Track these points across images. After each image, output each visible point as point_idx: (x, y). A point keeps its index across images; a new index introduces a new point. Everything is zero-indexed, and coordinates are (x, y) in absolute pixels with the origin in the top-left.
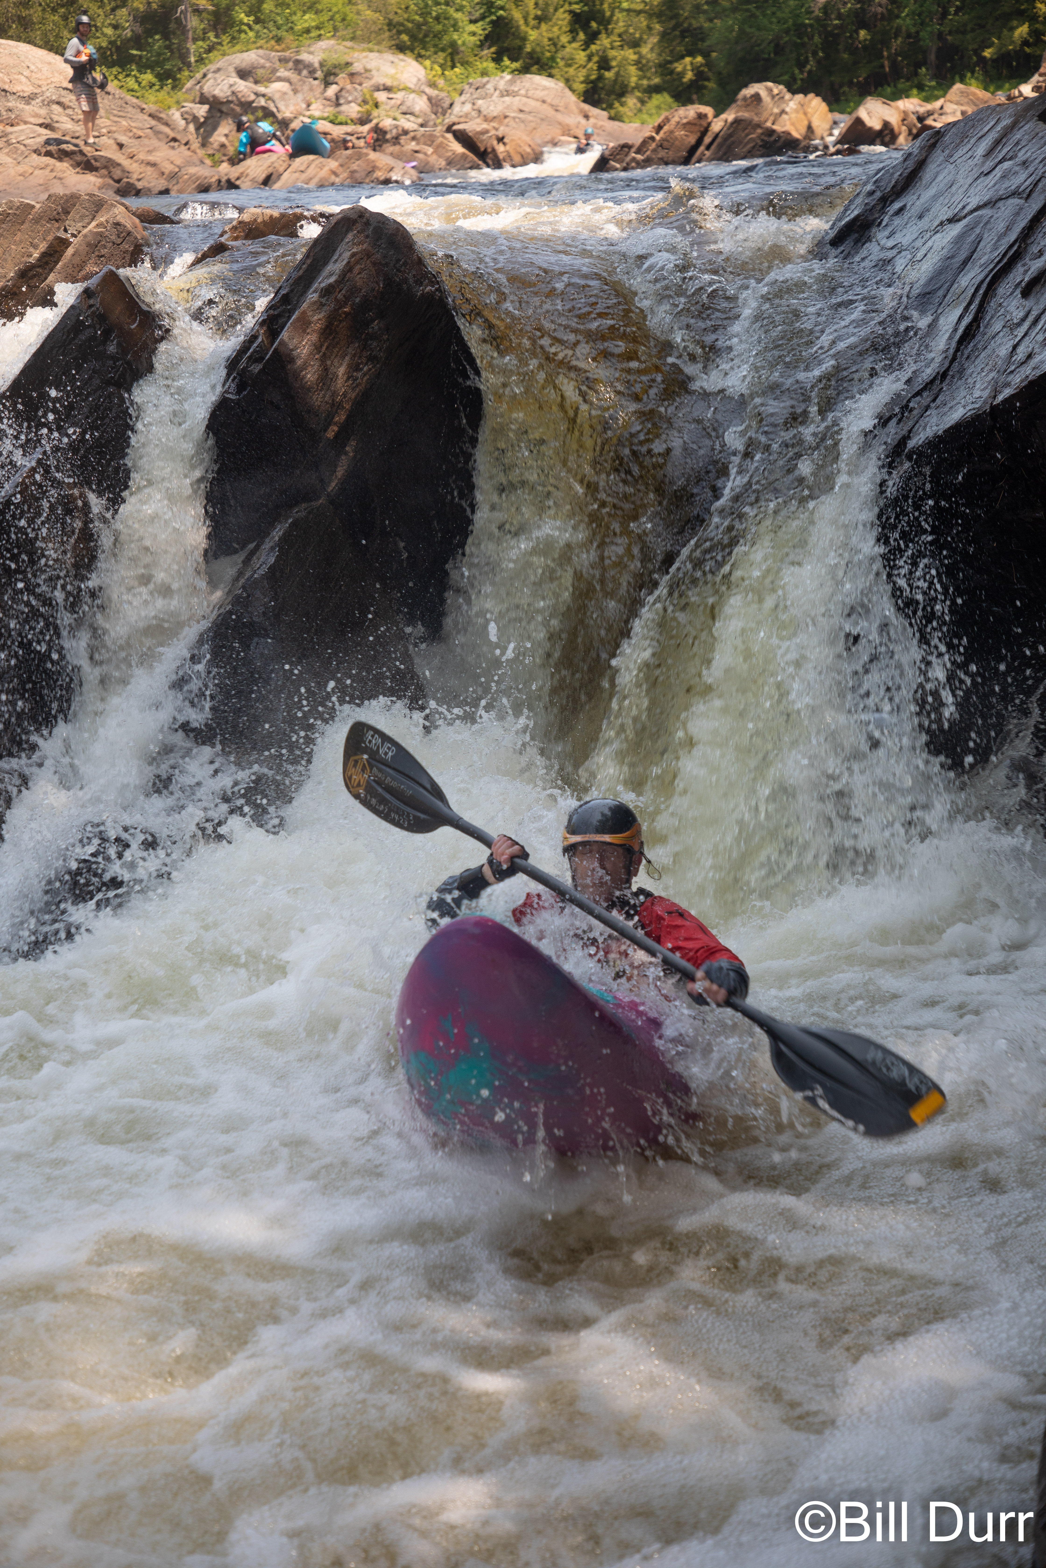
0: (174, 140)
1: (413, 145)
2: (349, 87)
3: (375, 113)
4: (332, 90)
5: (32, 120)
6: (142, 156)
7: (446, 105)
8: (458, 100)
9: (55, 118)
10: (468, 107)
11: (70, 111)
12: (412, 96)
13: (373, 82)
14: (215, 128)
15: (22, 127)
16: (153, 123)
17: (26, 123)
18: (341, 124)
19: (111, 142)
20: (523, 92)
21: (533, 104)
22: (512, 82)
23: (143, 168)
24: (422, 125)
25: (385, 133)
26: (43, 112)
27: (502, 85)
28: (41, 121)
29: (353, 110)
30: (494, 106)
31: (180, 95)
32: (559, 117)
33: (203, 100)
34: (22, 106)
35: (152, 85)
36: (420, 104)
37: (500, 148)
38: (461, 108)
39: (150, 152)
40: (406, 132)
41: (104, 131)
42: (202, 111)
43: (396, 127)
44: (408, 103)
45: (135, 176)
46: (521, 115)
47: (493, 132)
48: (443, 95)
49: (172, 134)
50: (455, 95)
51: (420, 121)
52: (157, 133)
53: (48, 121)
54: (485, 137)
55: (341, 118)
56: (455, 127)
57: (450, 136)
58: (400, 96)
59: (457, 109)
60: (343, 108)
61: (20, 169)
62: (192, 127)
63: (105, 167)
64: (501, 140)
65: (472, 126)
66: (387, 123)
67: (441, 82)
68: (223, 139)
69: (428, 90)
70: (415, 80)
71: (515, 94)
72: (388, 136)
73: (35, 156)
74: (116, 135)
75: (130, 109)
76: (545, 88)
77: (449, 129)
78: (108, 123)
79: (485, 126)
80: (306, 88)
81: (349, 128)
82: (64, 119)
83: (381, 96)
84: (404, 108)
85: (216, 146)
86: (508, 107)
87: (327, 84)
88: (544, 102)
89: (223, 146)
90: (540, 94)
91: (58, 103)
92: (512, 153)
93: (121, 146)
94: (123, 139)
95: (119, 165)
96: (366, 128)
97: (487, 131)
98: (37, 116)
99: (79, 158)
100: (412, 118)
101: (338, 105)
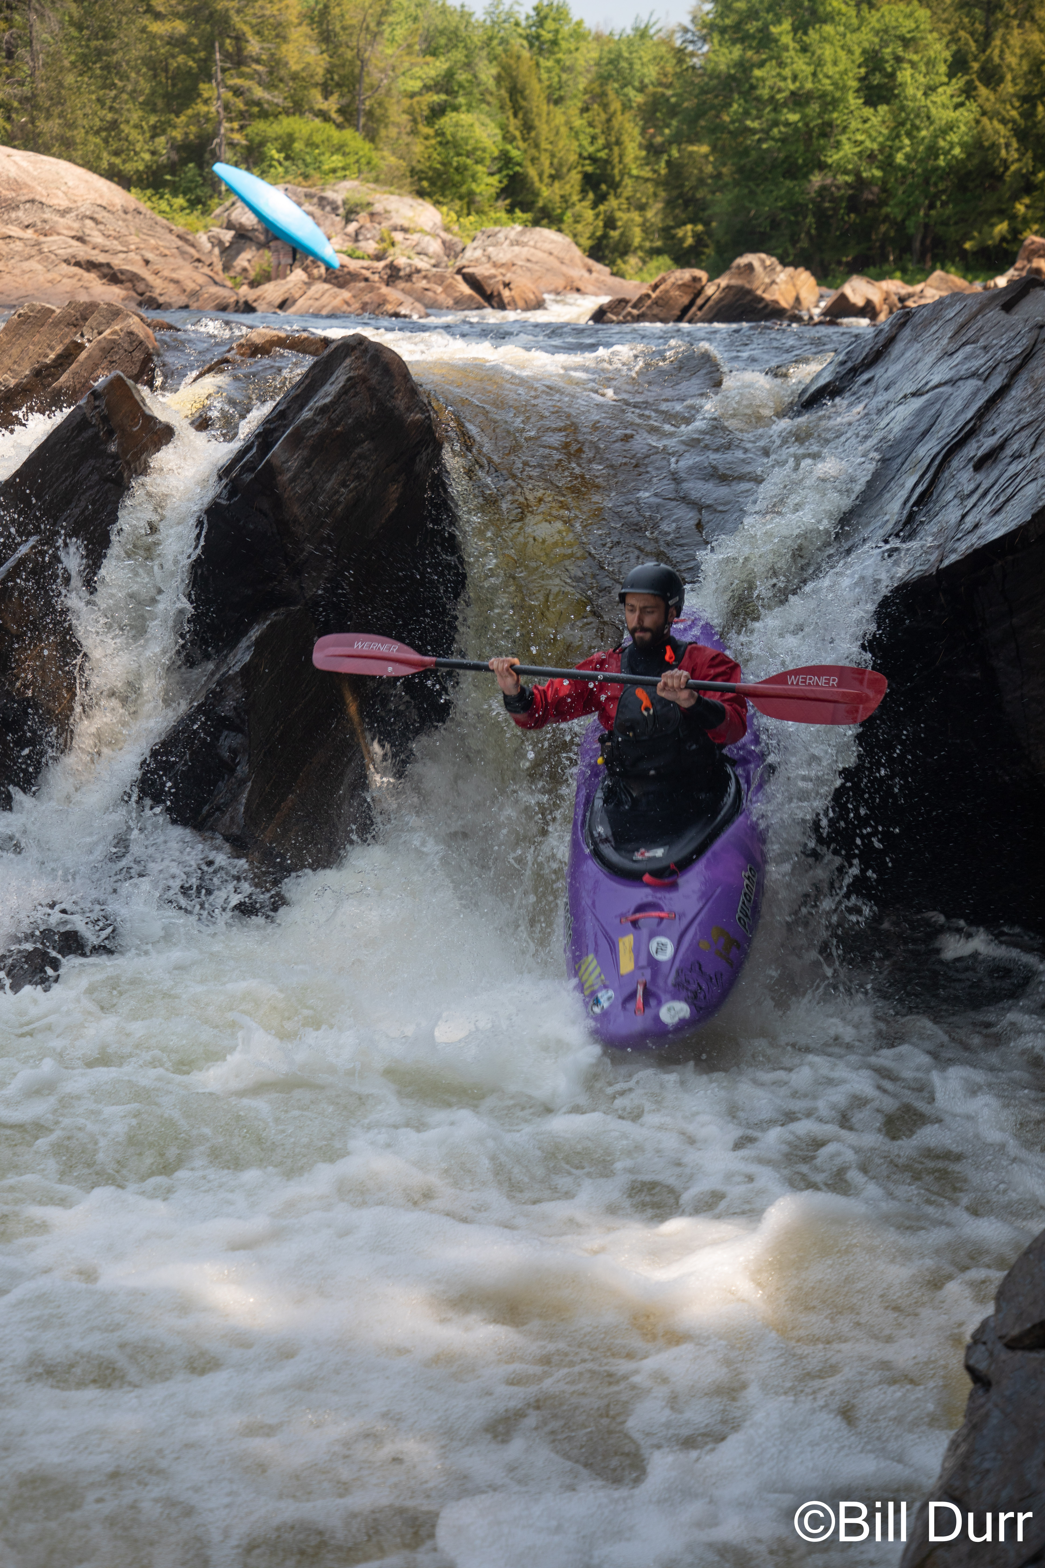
0: (199, 260)
1: (424, 283)
2: (368, 225)
3: (391, 251)
4: (352, 227)
5: (65, 232)
6: (166, 273)
7: (459, 249)
8: (470, 245)
9: (87, 232)
10: (478, 253)
11: (101, 227)
12: (427, 238)
13: (391, 222)
14: (238, 253)
15: (55, 238)
16: (180, 243)
17: (59, 234)
18: (358, 258)
19: (138, 258)
20: (532, 243)
21: (540, 255)
22: (522, 233)
23: (166, 284)
24: (434, 266)
25: (399, 270)
26: (76, 225)
27: (513, 235)
28: (73, 233)
29: (371, 246)
30: (503, 253)
31: (209, 220)
32: (564, 269)
33: (230, 226)
34: (56, 218)
35: (182, 209)
36: (435, 246)
37: (506, 293)
38: (473, 253)
39: (173, 270)
40: (418, 271)
41: (133, 247)
42: (228, 236)
43: (410, 265)
44: (423, 245)
45: (158, 291)
46: (529, 265)
47: (500, 278)
48: (456, 239)
49: (197, 255)
50: (468, 242)
51: (433, 261)
52: (183, 253)
53: (80, 234)
54: (492, 281)
55: (359, 253)
56: (465, 270)
57: (459, 278)
58: (415, 237)
59: (468, 254)
60: (362, 244)
61: (50, 276)
62: (217, 251)
63: (131, 281)
64: (507, 285)
65: (481, 271)
66: (401, 261)
67: (455, 228)
68: (246, 264)
69: (443, 235)
70: (431, 224)
71: (524, 244)
72: (402, 273)
73: (64, 265)
74: (144, 252)
75: (159, 229)
76: (553, 242)
77: (459, 271)
78: (137, 240)
79: (493, 271)
80: (328, 223)
81: (366, 263)
82: (96, 233)
83: (398, 236)
84: (418, 249)
85: (238, 269)
86: (516, 256)
87: (348, 221)
88: (551, 254)
89: (245, 270)
90: (547, 246)
91: (92, 218)
92: (517, 299)
93: (147, 262)
94: (150, 256)
95: (143, 279)
96: (381, 265)
97: (494, 276)
98: (70, 228)
99: (106, 270)
100: (425, 258)
101: (356, 240)
